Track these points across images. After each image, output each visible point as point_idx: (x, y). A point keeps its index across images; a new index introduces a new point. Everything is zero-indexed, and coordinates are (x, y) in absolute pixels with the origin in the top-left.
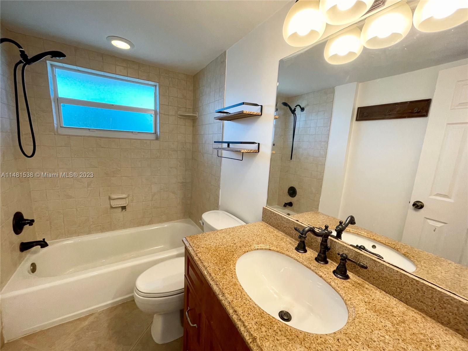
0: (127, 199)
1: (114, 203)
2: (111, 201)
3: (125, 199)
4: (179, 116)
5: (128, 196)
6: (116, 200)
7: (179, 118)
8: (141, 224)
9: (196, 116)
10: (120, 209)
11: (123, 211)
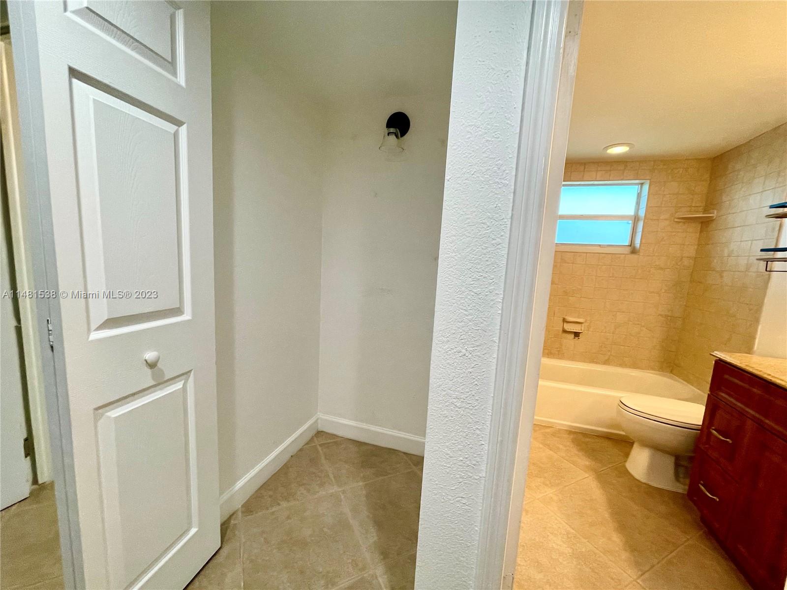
0: (583, 325)
1: (568, 327)
2: (565, 324)
3: (580, 325)
4: (676, 220)
5: (586, 322)
6: (571, 324)
7: (676, 222)
8: (593, 360)
9: (712, 217)
10: (573, 336)
11: (575, 339)
